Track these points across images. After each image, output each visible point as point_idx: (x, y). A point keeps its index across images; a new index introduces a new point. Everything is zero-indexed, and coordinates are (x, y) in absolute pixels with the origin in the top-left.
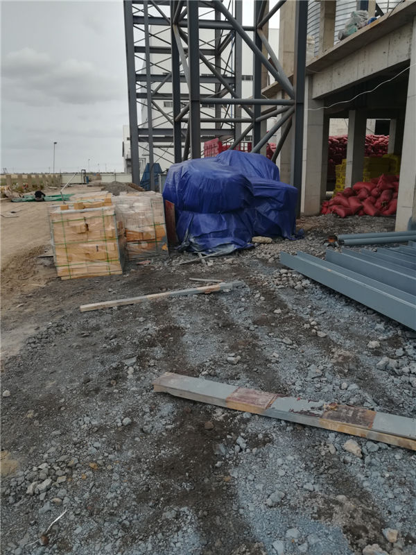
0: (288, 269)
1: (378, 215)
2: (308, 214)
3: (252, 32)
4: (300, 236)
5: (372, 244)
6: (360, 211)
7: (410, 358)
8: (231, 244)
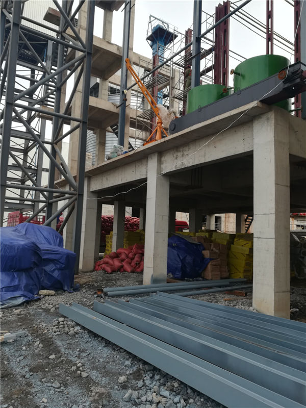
0: (65, 317)
1: (133, 272)
2: (85, 270)
3: (50, 146)
4: (76, 289)
5: (127, 295)
6: (121, 269)
7: (147, 388)
8: (20, 297)
